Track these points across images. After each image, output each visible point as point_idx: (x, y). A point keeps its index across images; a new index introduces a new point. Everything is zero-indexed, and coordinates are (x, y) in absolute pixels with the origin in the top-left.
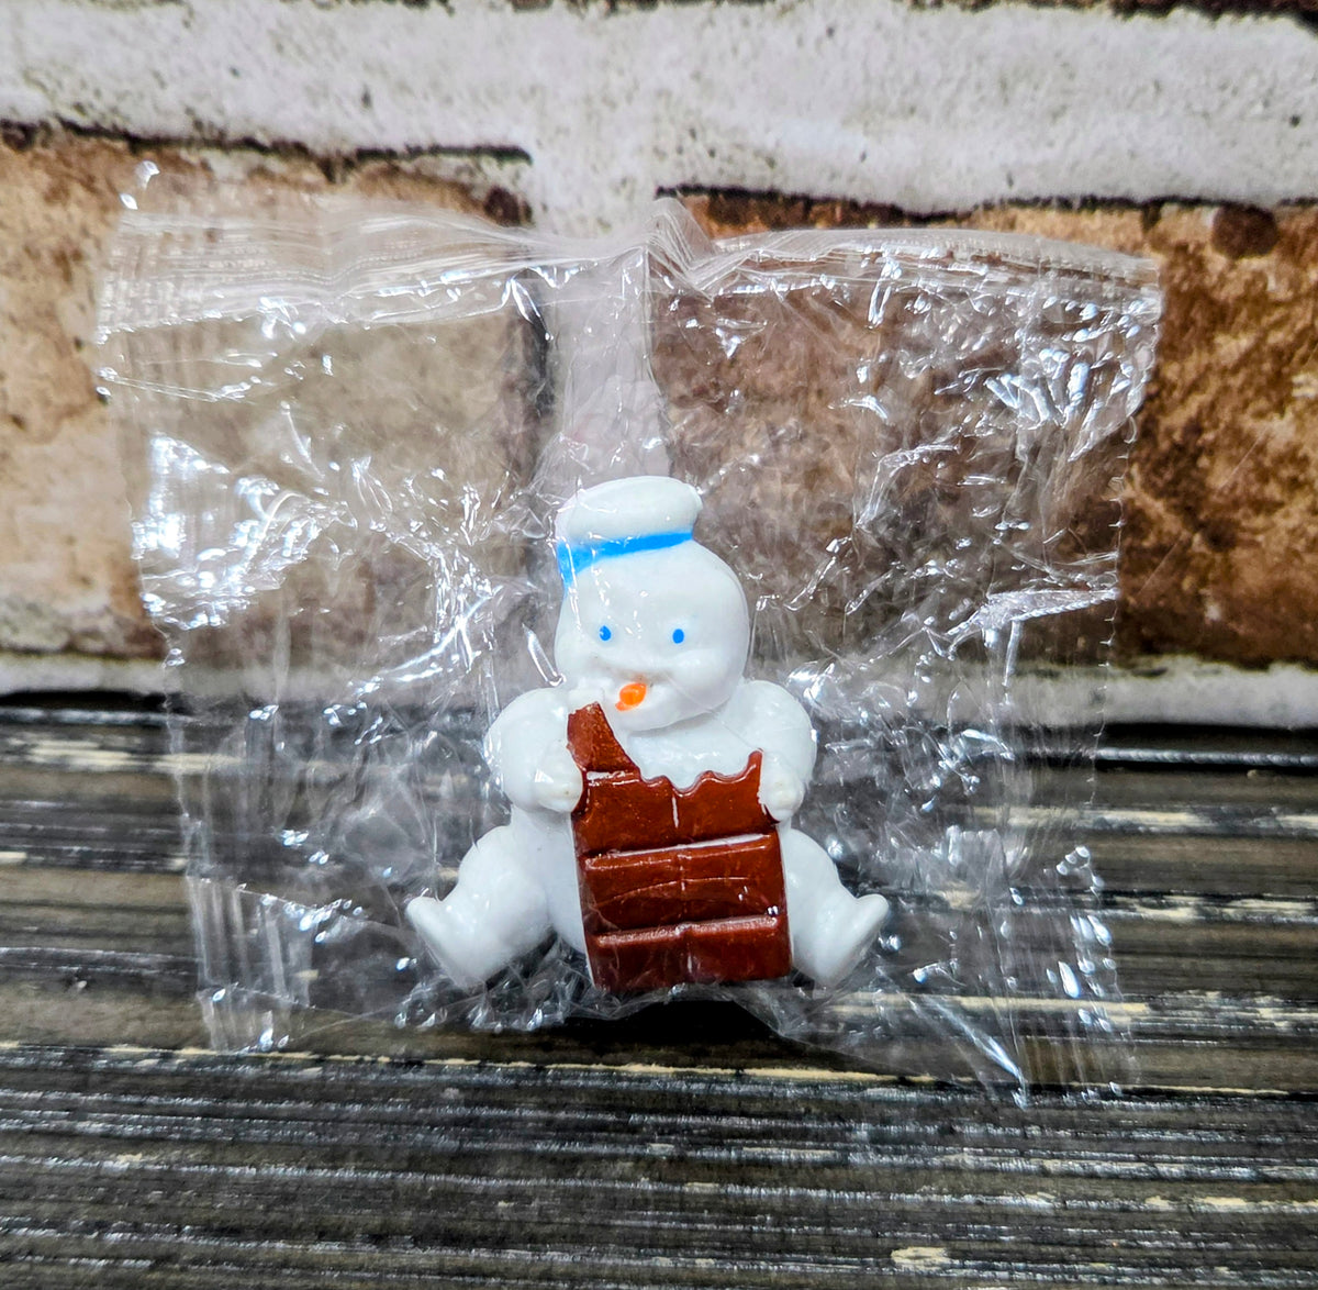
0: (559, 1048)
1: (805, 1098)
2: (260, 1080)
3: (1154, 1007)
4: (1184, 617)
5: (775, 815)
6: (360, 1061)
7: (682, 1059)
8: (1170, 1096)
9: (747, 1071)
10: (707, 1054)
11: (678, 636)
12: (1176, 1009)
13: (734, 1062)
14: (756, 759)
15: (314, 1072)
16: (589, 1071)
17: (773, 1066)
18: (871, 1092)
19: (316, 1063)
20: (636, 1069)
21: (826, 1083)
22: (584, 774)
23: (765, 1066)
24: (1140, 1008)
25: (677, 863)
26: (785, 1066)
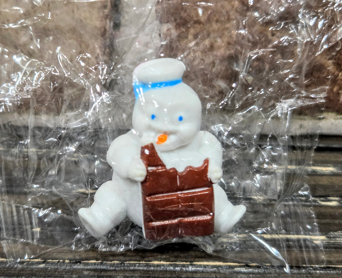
0: (129, 256)
1: (215, 272)
2: (22, 270)
3: (328, 237)
4: (333, 100)
5: (213, 181)
6: (59, 262)
7: (172, 259)
8: (335, 268)
9: (194, 263)
10: (180, 257)
11: (181, 119)
12: (334, 238)
13: (190, 260)
14: (207, 161)
15: (42, 266)
16: (140, 264)
17: (203, 261)
18: (236, 269)
19: (43, 263)
20: (156, 263)
21: (220, 266)
22: (147, 168)
23: (200, 261)
24: (323, 237)
25: (178, 198)
26: (207, 261)
